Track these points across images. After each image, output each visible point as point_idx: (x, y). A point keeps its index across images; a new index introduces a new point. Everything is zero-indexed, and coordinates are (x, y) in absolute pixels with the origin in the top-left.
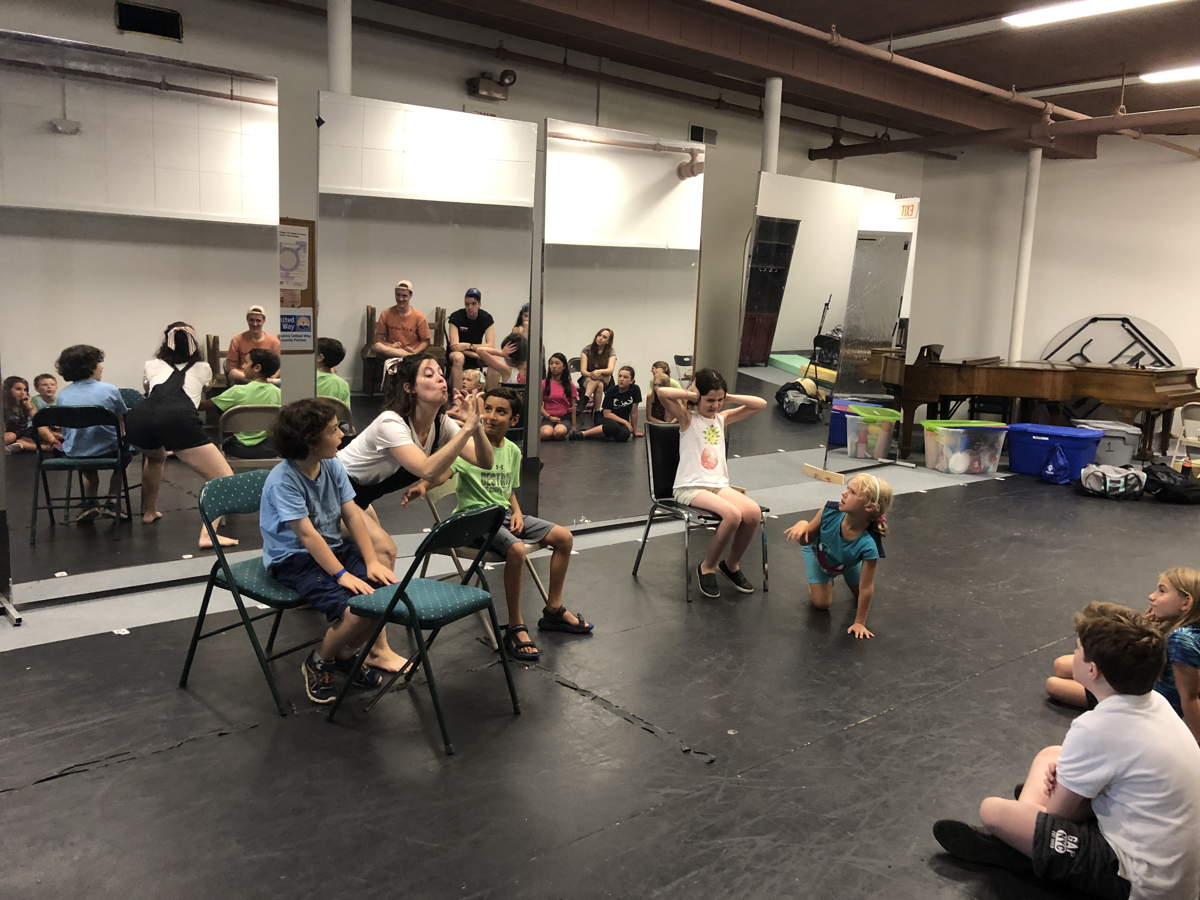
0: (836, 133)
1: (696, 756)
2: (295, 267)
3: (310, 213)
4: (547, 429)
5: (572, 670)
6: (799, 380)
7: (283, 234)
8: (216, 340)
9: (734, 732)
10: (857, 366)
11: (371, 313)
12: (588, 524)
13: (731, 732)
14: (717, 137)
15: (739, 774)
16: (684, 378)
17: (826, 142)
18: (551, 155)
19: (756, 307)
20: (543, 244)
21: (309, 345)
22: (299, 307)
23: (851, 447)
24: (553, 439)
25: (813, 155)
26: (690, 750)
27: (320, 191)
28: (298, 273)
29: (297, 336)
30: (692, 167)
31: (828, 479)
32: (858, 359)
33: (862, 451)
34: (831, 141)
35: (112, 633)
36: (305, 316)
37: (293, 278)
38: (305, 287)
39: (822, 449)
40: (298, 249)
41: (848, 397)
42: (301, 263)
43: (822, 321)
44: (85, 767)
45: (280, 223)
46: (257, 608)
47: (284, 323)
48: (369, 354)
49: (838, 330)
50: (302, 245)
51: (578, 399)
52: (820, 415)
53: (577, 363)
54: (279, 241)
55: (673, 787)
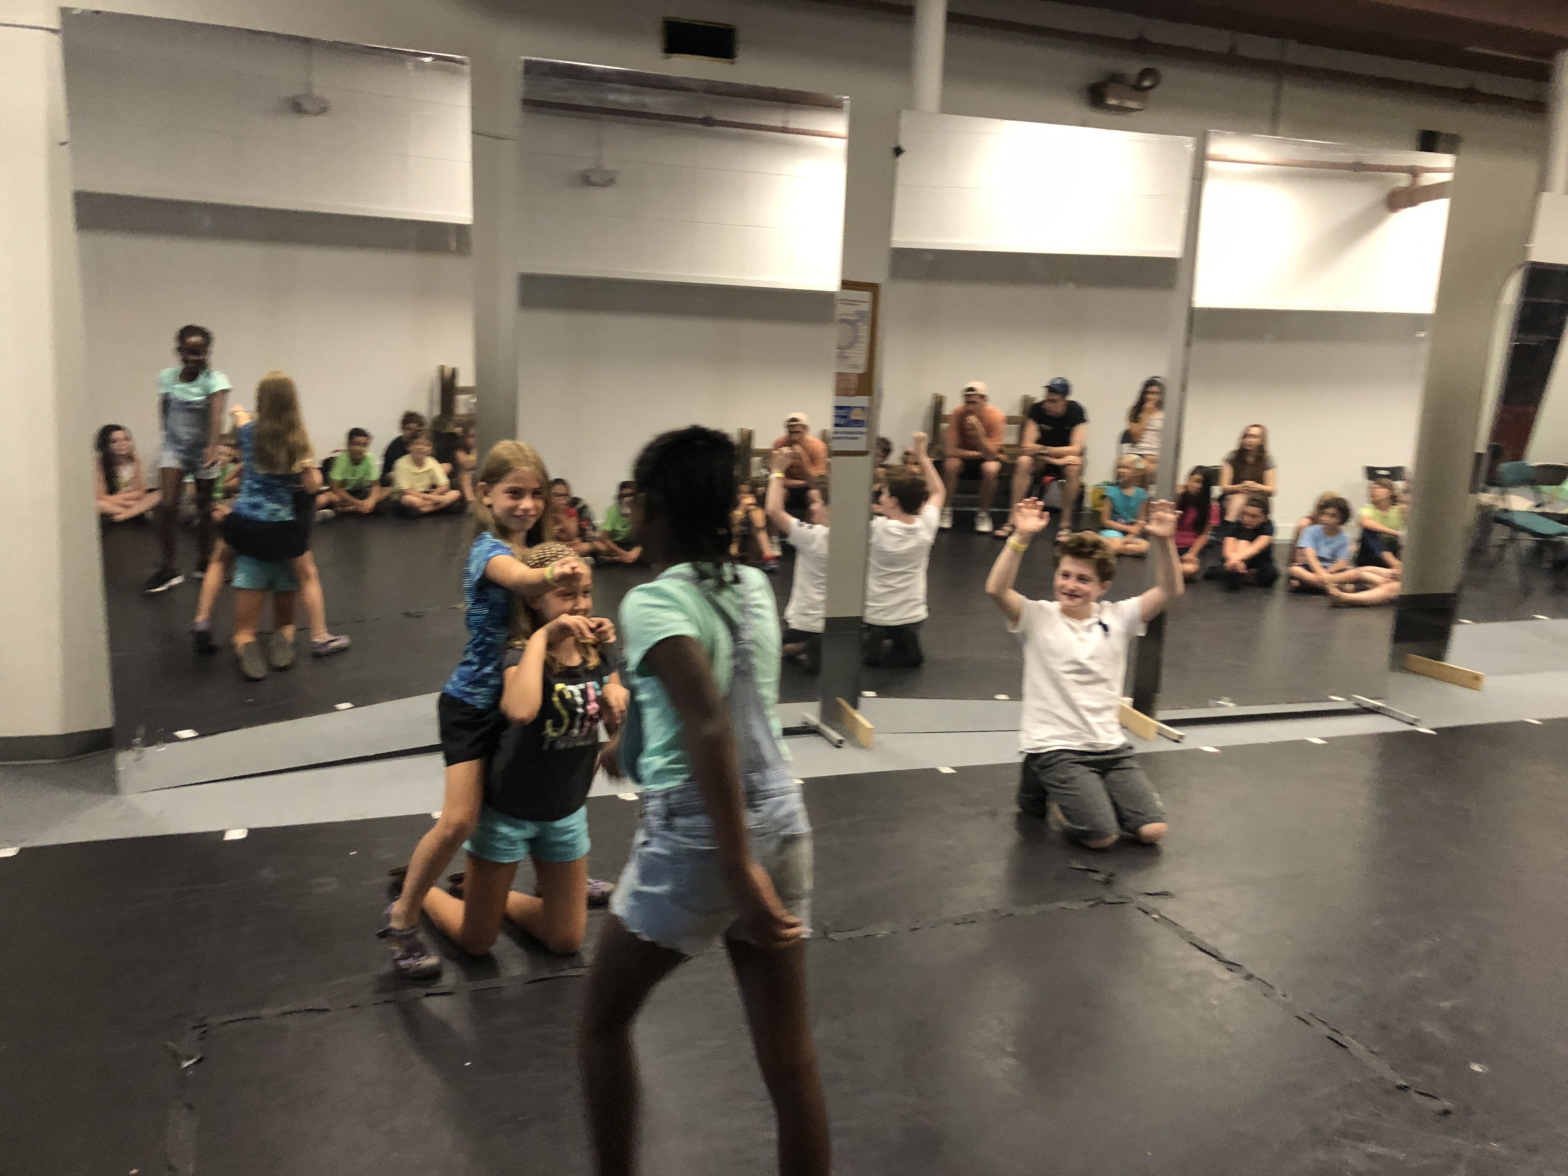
1: (1420, 1099)
2: (851, 346)
3: (877, 274)
7: (842, 301)
9: (1481, 1067)
11: (939, 402)
12: (1230, 708)
13: (1476, 1068)
14: (1461, 144)
15: (1493, 1141)
18: (1210, 188)
20: (1190, 308)
22: (854, 396)
26: (1408, 1087)
27: (895, 245)
28: (856, 351)
29: (850, 433)
30: (1417, 191)
35: (617, 798)
36: (858, 407)
37: (847, 357)
38: (861, 370)
40: (859, 321)
42: (860, 339)
47: (838, 416)
50: (860, 314)
54: (838, 311)
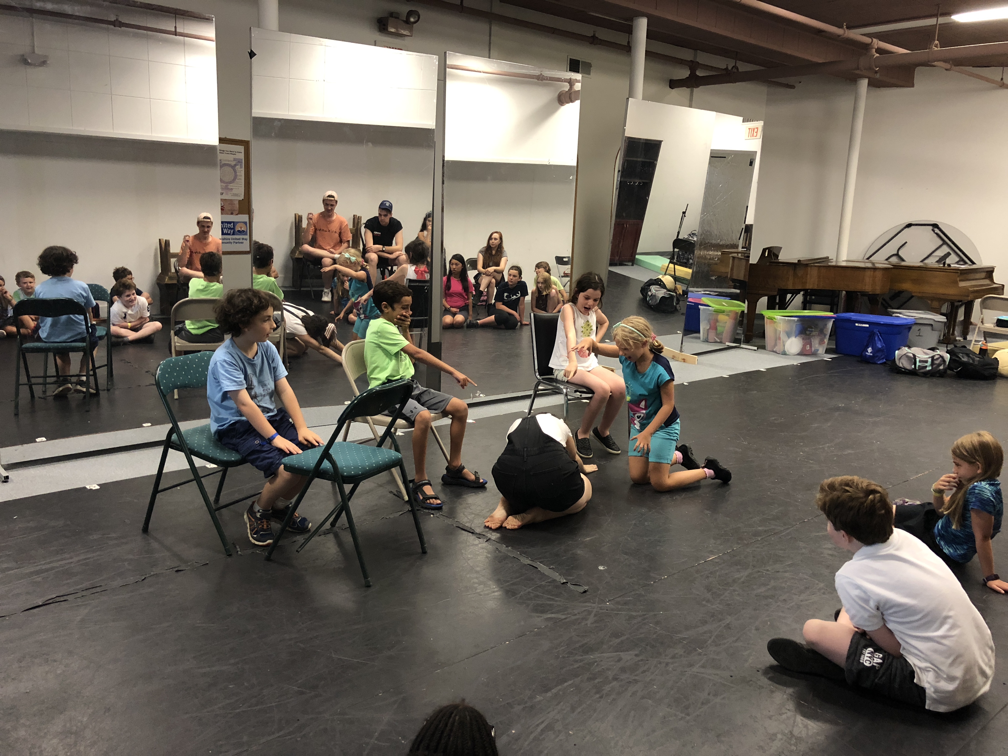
0: (693, 66)
1: (572, 587)
2: (234, 180)
3: (245, 134)
4: (448, 319)
5: (469, 518)
6: (660, 277)
7: (222, 152)
8: (167, 243)
9: (604, 567)
10: (709, 265)
11: (298, 220)
12: (483, 398)
13: (601, 568)
14: (592, 68)
15: (608, 602)
16: (563, 275)
17: (684, 73)
18: (450, 84)
19: (624, 215)
20: (443, 160)
21: (246, 247)
22: (237, 215)
23: (704, 333)
24: (453, 327)
25: (673, 84)
26: (567, 583)
27: (253, 115)
28: (235, 185)
29: (236, 239)
30: (570, 94)
31: (684, 360)
32: (710, 259)
33: (712, 336)
34: (689, 73)
35: (85, 488)
36: (242, 222)
37: (232, 189)
38: (242, 197)
39: (679, 335)
40: (235, 165)
41: (701, 291)
42: (238, 177)
43: (680, 227)
44: (65, 598)
45: (220, 143)
46: (207, 467)
47: (225, 228)
48: (297, 255)
49: (693, 234)
50: (239, 161)
51: (474, 293)
52: (678, 306)
53: (473, 263)
54: (219, 158)
55: (552, 613)
